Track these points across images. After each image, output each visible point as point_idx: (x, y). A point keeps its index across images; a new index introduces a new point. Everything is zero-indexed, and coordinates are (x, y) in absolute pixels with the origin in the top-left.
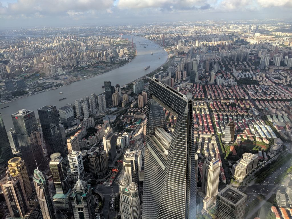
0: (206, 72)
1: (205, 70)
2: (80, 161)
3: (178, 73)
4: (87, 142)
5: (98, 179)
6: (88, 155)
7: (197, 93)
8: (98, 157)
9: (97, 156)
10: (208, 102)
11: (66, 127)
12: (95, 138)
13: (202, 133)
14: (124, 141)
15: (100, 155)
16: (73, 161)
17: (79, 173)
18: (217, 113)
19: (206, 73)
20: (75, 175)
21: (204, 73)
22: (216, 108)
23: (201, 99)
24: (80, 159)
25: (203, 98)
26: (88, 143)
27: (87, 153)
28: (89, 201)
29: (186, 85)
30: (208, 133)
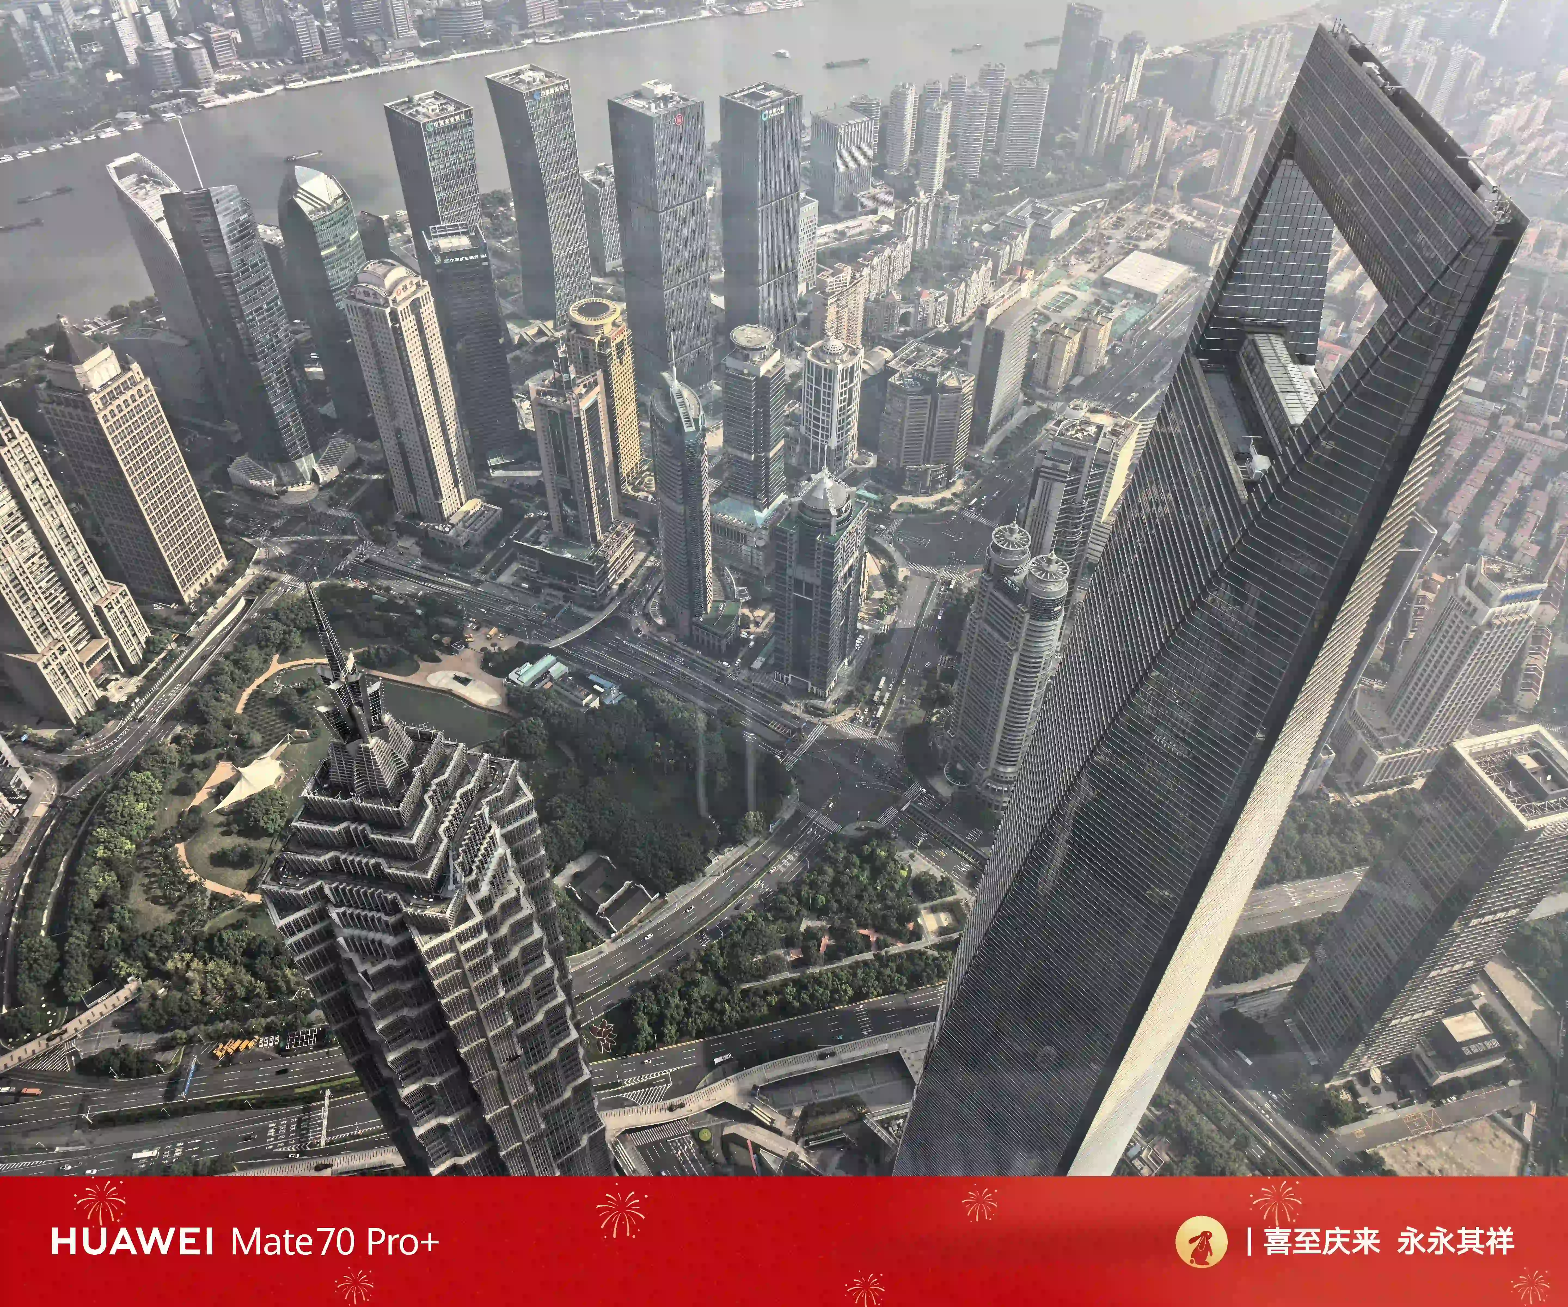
2: (851, 389)
4: (901, 312)
6: (888, 371)
8: (929, 397)
9: (925, 390)
11: (827, 215)
12: (941, 299)
13: (1518, 426)
16: (818, 383)
17: (834, 443)
20: (815, 447)
24: (851, 381)
26: (905, 319)
27: (886, 362)
28: (846, 568)
30: (1550, 433)
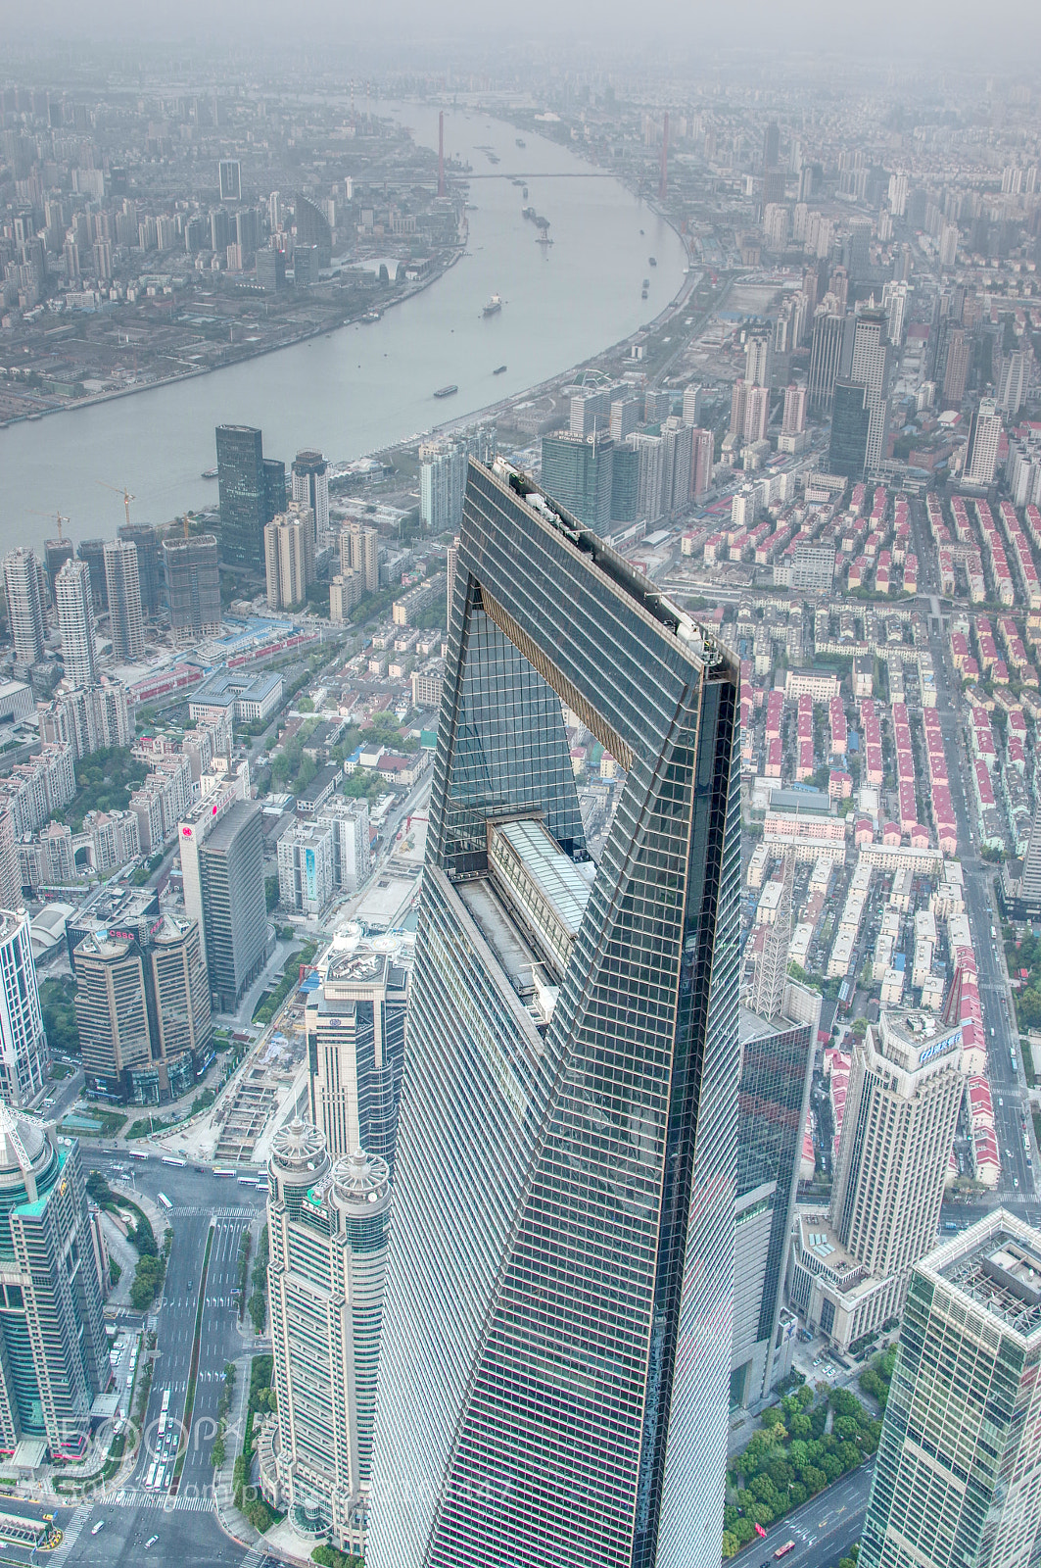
0: (941, 402)
1: (938, 391)
3: (744, 395)
4: (76, 848)
5: (134, 1104)
6: (73, 937)
7: (870, 549)
8: (138, 960)
9: (131, 952)
10: (935, 621)
12: (129, 821)
13: (877, 840)
14: (328, 863)
15: (154, 945)
18: (990, 706)
19: (942, 410)
21: (926, 409)
22: (989, 668)
23: (895, 596)
25: (910, 587)
26: (82, 857)
27: (68, 923)
29: (799, 489)
30: (913, 841)
